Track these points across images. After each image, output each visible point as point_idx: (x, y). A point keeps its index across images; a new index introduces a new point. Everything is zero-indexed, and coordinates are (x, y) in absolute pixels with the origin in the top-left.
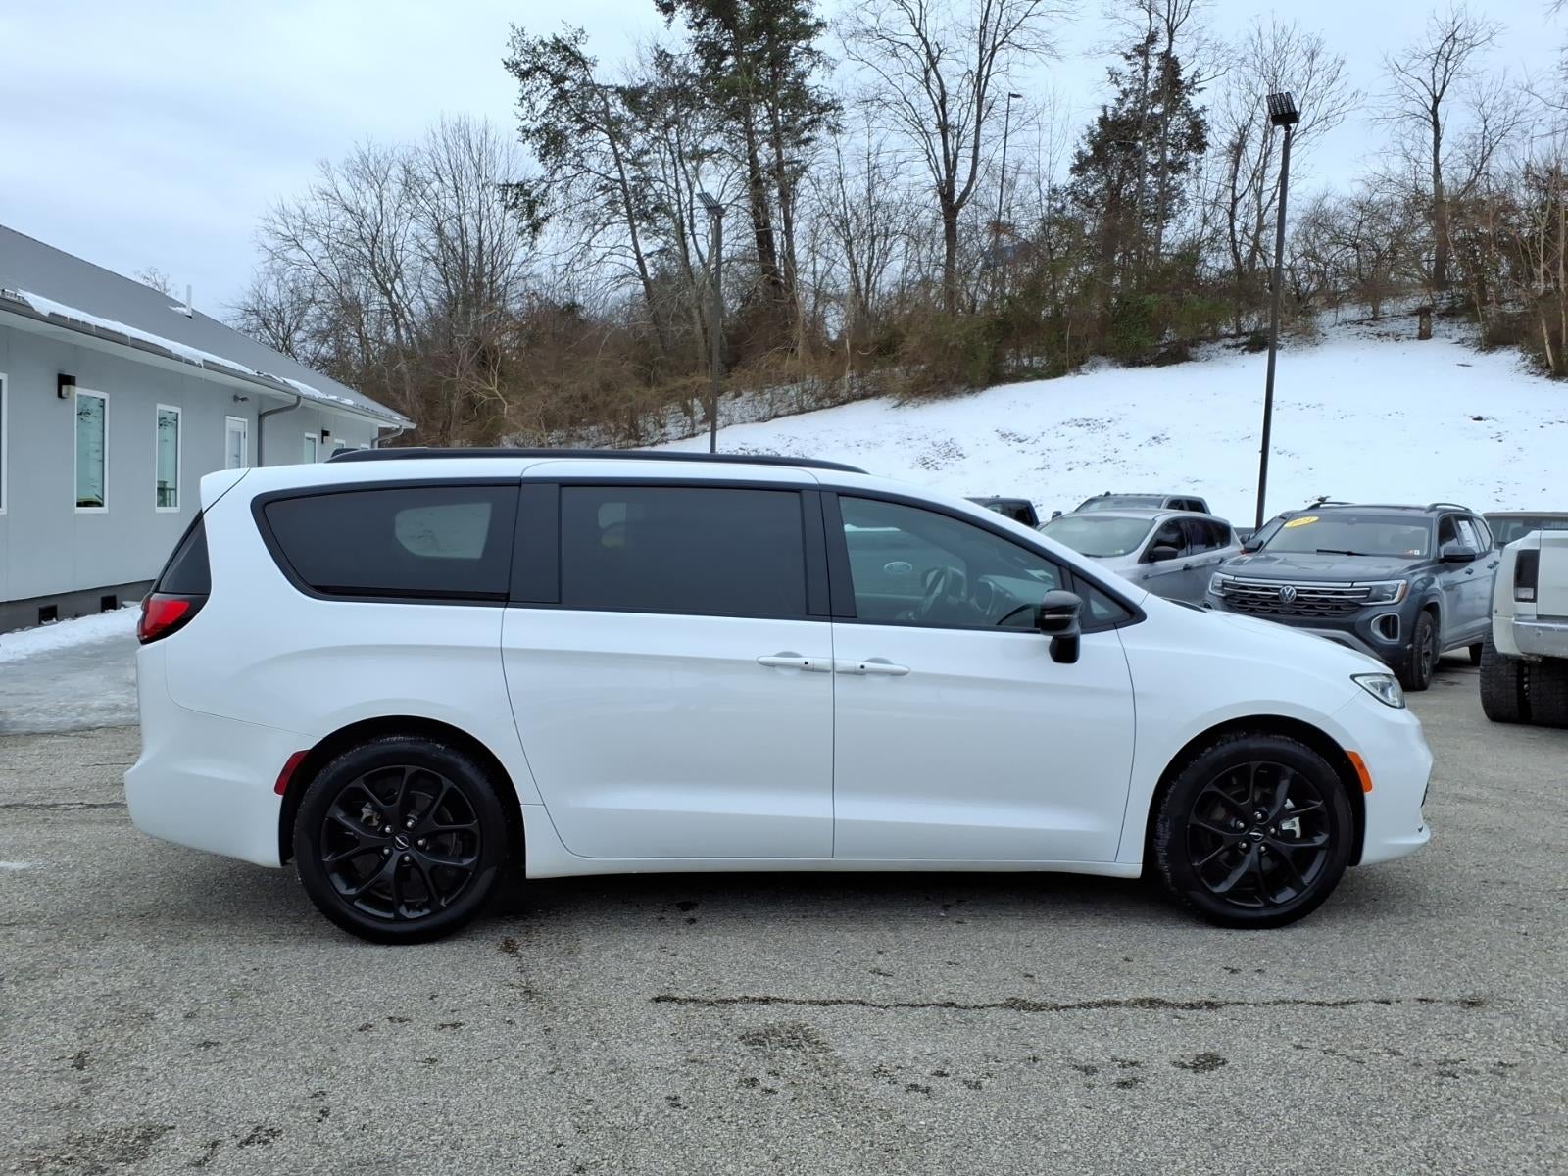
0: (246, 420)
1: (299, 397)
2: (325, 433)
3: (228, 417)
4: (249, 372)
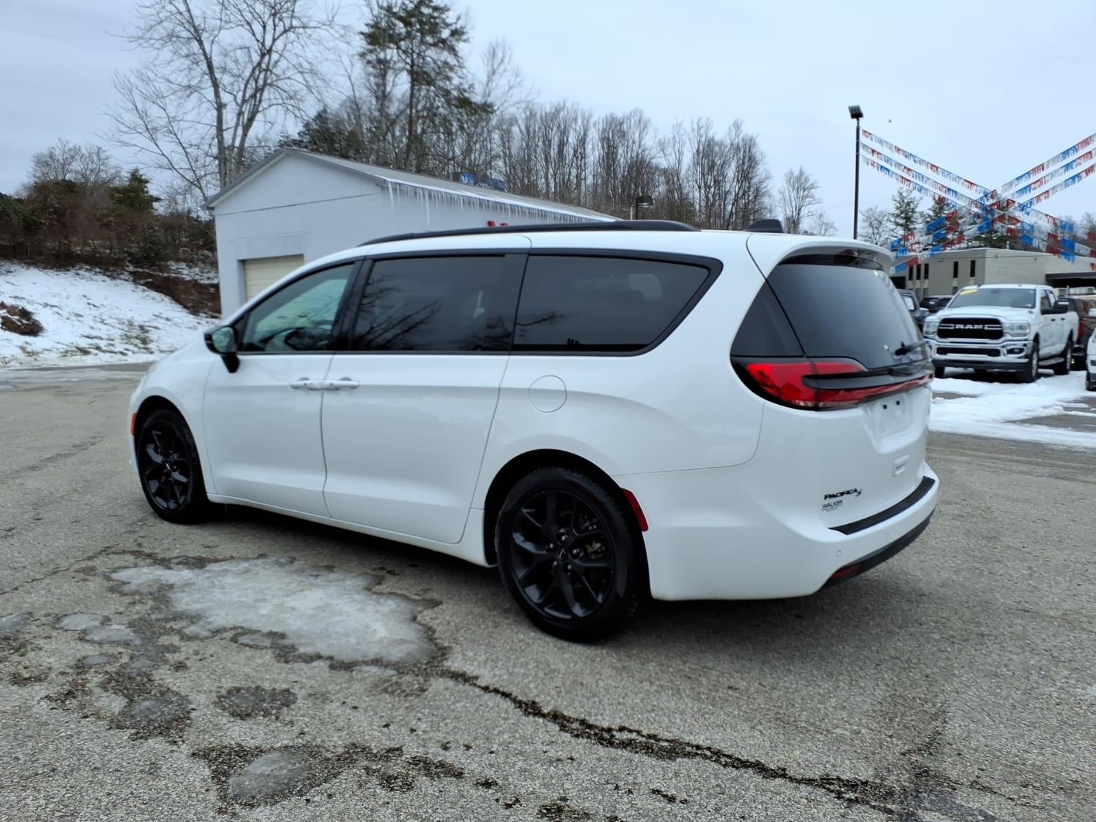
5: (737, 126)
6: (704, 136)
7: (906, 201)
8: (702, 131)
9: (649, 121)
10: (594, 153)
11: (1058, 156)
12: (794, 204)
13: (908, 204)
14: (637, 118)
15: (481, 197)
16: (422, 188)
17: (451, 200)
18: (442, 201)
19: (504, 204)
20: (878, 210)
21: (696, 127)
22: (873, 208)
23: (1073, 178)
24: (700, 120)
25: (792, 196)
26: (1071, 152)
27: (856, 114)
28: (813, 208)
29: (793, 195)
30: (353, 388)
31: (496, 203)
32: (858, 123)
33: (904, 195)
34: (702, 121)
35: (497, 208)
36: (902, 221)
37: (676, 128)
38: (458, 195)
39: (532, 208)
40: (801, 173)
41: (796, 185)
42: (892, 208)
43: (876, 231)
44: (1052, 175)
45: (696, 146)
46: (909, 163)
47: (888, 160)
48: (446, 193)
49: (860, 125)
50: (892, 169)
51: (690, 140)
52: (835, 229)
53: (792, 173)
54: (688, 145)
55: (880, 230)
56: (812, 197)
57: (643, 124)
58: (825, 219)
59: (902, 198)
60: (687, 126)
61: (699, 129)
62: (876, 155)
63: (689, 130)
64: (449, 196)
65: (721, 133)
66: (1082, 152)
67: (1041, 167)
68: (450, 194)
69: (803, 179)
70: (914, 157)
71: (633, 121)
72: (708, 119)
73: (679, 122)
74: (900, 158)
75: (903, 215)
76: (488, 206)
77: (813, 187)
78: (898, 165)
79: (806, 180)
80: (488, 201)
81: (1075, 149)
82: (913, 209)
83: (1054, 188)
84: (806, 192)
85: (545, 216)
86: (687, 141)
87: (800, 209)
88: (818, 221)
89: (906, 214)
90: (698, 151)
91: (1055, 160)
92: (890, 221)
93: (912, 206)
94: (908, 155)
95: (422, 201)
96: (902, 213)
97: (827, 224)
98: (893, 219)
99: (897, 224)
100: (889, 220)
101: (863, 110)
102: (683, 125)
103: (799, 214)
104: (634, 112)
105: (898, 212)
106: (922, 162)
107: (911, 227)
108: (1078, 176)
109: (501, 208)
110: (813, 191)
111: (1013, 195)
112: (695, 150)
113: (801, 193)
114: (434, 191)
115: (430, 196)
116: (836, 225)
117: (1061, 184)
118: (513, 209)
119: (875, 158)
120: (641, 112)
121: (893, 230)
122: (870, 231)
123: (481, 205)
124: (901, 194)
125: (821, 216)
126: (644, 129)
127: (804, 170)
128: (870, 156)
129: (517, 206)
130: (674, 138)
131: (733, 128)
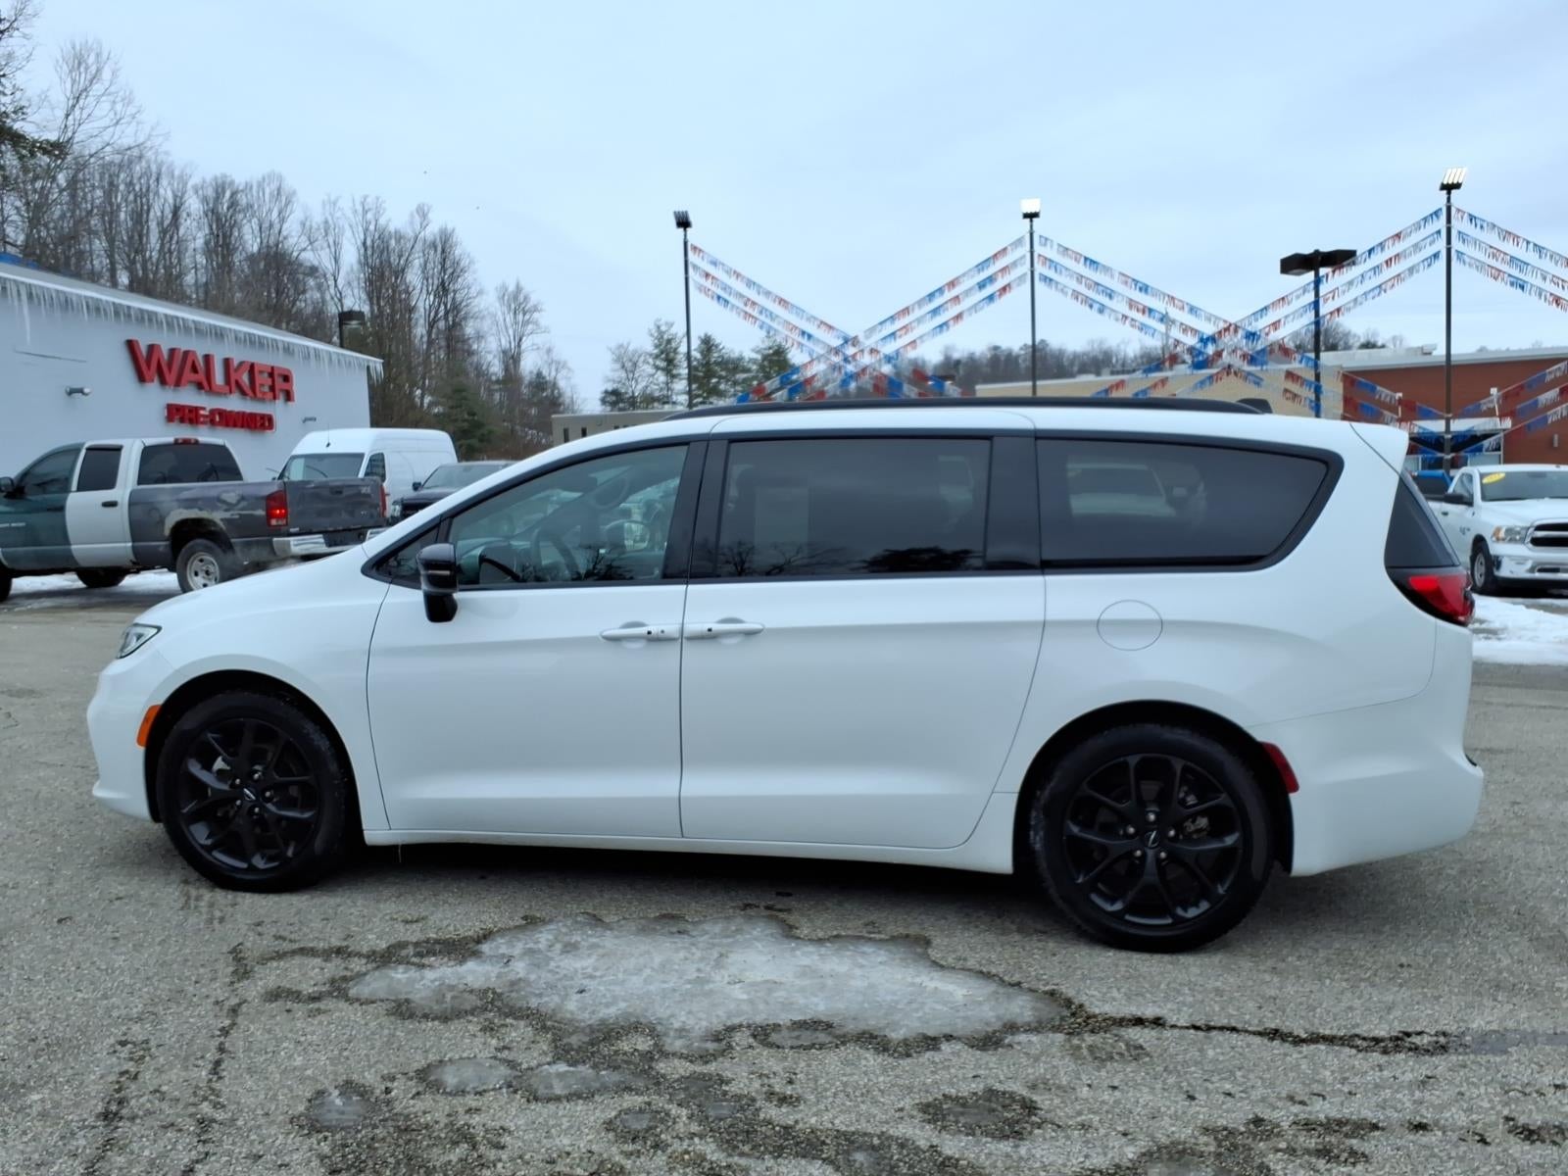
5: (423, 213)
6: (373, 223)
7: (665, 337)
8: (369, 216)
9: (294, 193)
10: (195, 233)
11: (923, 299)
12: (511, 332)
13: (669, 341)
14: (274, 186)
15: (117, 301)
16: (15, 281)
17: (66, 303)
18: (52, 305)
19: (156, 314)
20: (631, 348)
21: (359, 208)
22: (625, 344)
23: (941, 326)
24: (365, 198)
25: (508, 320)
26: (937, 294)
27: (683, 222)
28: (538, 339)
29: (509, 318)
30: (750, 634)
31: (142, 311)
32: (685, 236)
33: (663, 328)
34: (369, 200)
35: (143, 318)
36: (663, 364)
37: (327, 207)
38: (79, 296)
39: (199, 323)
40: (519, 289)
41: (513, 306)
42: (648, 345)
43: (631, 376)
44: (919, 320)
45: (362, 237)
46: (752, 294)
47: (725, 288)
48: (57, 291)
49: (688, 237)
50: (731, 299)
51: (351, 226)
52: (569, 369)
53: (504, 288)
54: (348, 233)
55: (636, 375)
56: (536, 323)
57: (283, 197)
58: (555, 355)
59: (661, 334)
60: (345, 204)
61: (365, 212)
62: (710, 280)
63: (349, 214)
64: (62, 299)
65: (397, 219)
66: (948, 295)
67: (906, 311)
68: (64, 293)
69: (521, 298)
70: (759, 286)
71: (267, 191)
72: (378, 198)
73: (333, 198)
74: (739, 286)
75: (663, 356)
76: (129, 316)
77: (535, 309)
78: (740, 296)
79: (526, 298)
80: (129, 307)
81: (940, 290)
82: (676, 349)
83: (921, 337)
84: (527, 317)
85: (222, 335)
86: (347, 227)
87: (520, 340)
88: (545, 357)
89: (667, 355)
90: (364, 244)
91: (920, 303)
92: (648, 363)
93: (674, 345)
94: (750, 283)
95: (16, 303)
96: (662, 353)
97: (558, 363)
98: (651, 361)
99: (657, 368)
100: (646, 362)
101: (692, 219)
102: (340, 204)
103: (519, 346)
104: (269, 176)
105: (656, 351)
106: (768, 293)
107: (674, 372)
108: (946, 324)
109: (150, 320)
110: (536, 315)
111: (877, 342)
112: (359, 243)
113: (520, 317)
114: (35, 286)
115: (30, 296)
116: (570, 365)
117: (929, 333)
118: (171, 322)
119: (708, 284)
120: (280, 178)
121: (653, 375)
122: (624, 375)
123: (117, 313)
124: (659, 327)
125: (549, 351)
126: (286, 205)
127: (523, 284)
128: (703, 281)
129: (177, 318)
130: (326, 222)
131: (417, 217)
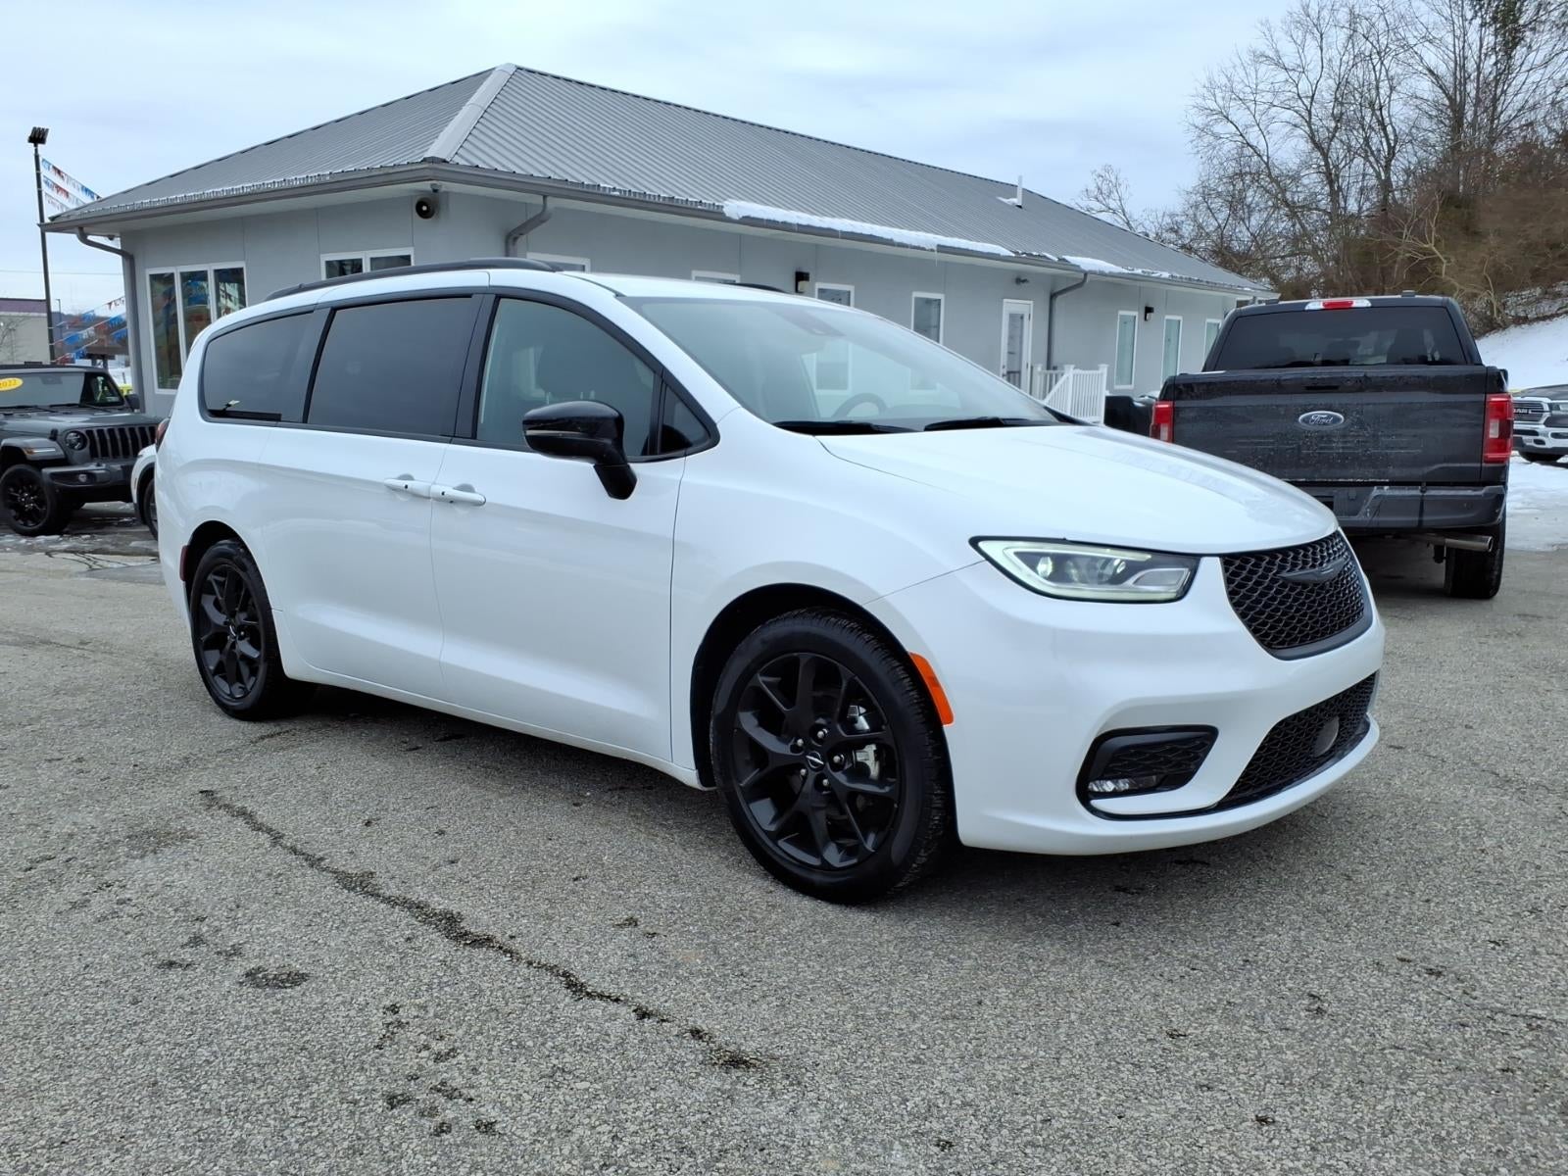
0: (1031, 302)
1: (1086, 274)
2: (1149, 310)
3: (1005, 300)
4: (1004, 252)
